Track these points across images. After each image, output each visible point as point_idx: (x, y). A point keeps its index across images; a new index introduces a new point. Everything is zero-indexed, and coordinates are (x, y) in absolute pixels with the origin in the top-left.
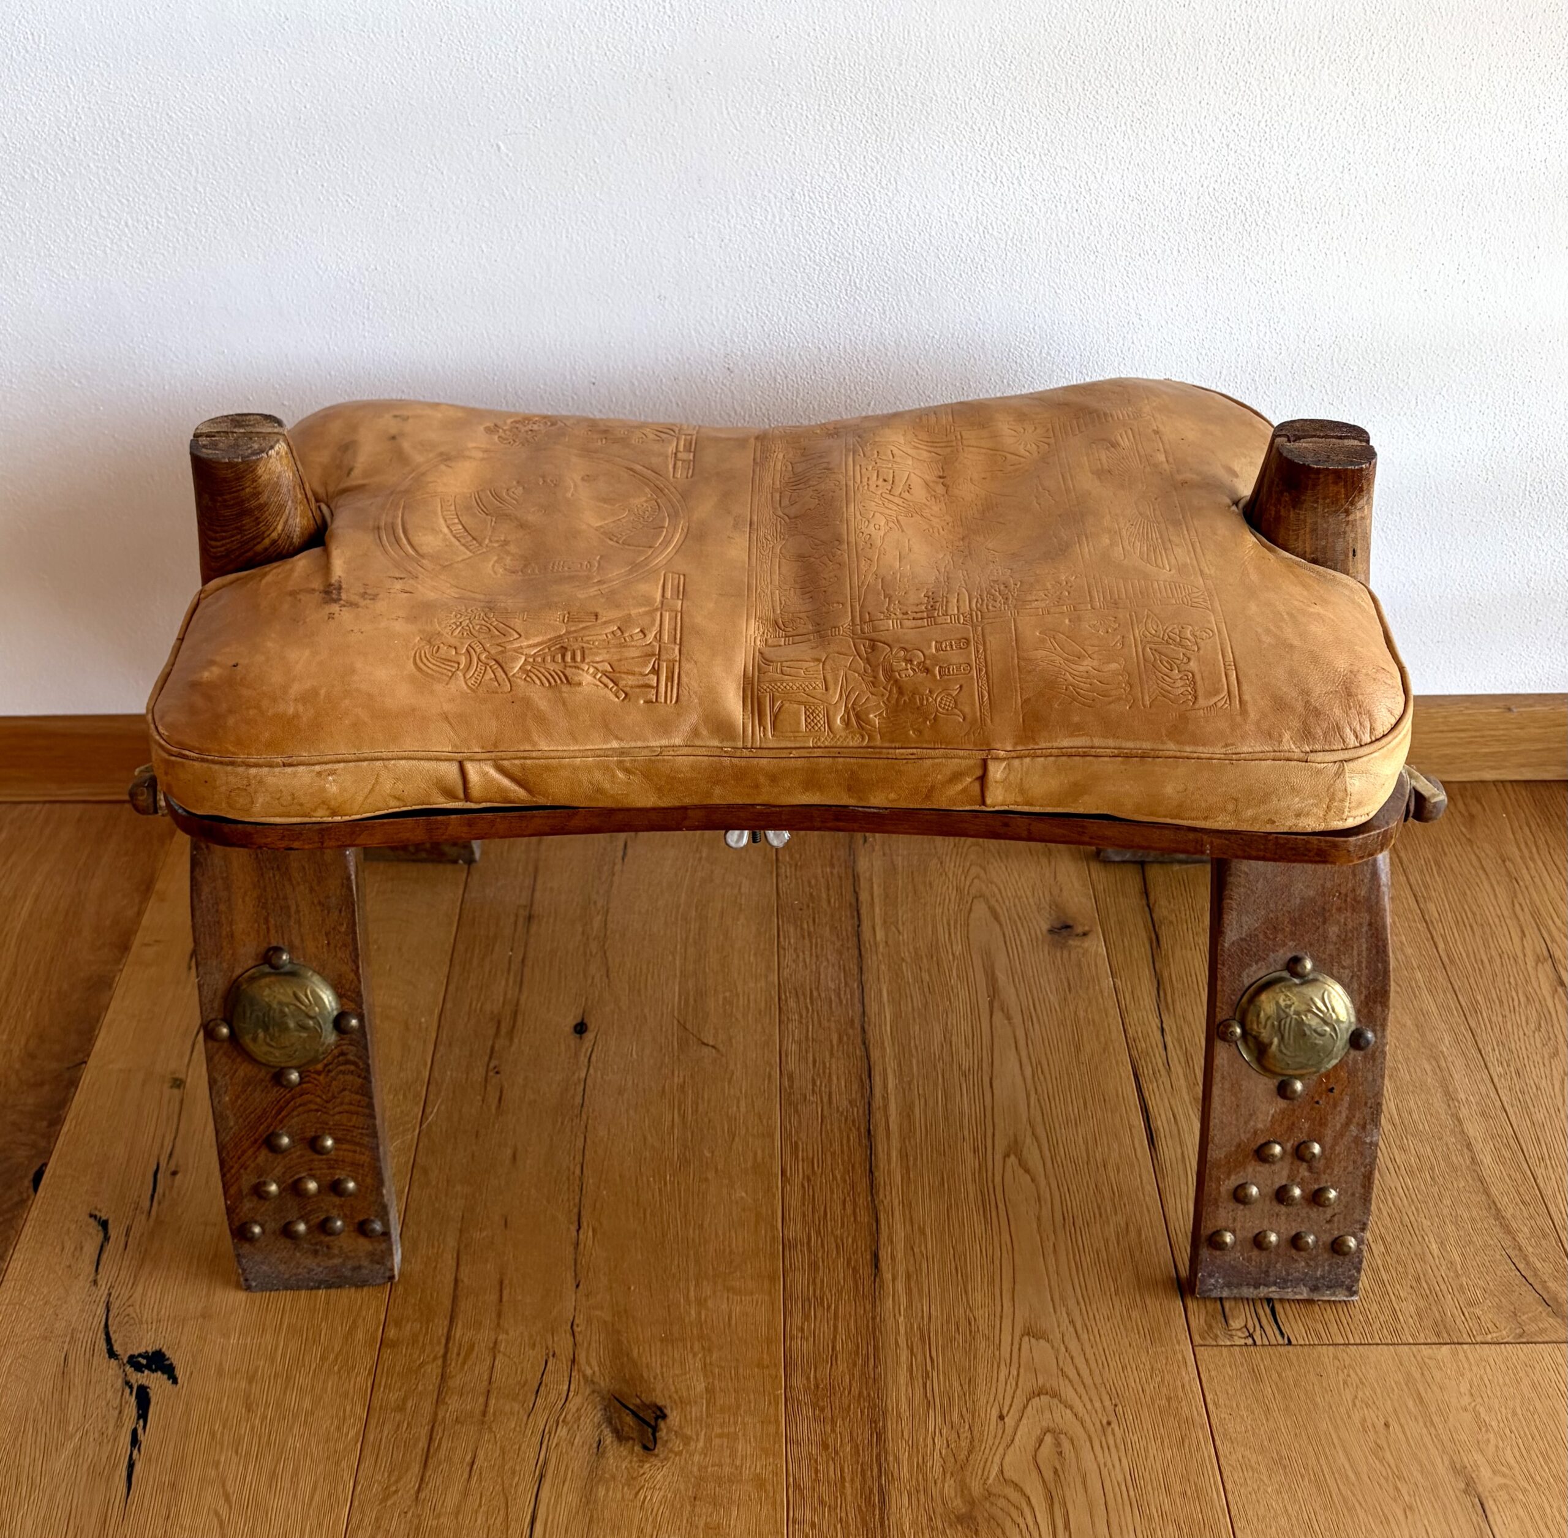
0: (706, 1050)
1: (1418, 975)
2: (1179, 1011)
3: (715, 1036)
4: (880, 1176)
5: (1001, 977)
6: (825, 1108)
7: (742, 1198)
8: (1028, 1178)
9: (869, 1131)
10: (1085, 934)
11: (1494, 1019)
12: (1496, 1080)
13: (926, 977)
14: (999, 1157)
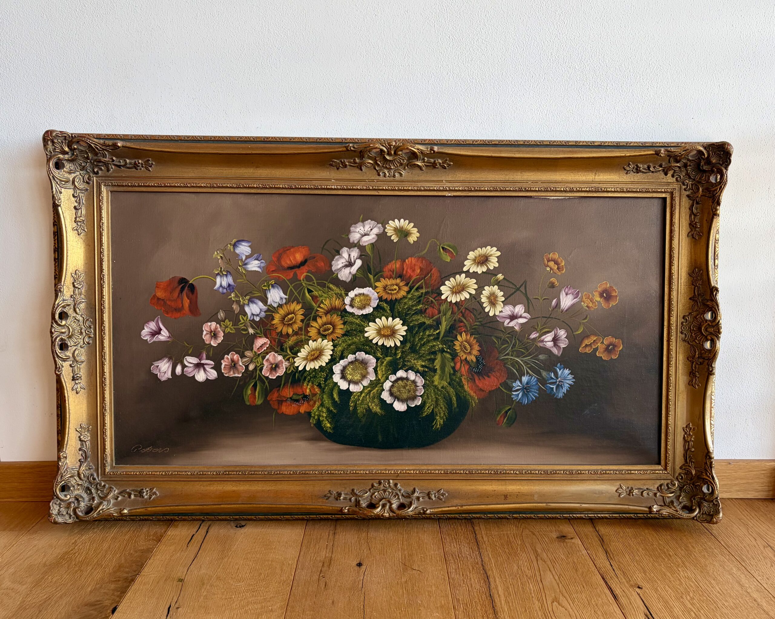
0: (415, 571)
1: (716, 551)
2: (617, 560)
3: (419, 566)
4: (498, 608)
5: (539, 551)
6: (470, 589)
7: (437, 615)
8: (564, 609)
9: (490, 595)
10: (572, 538)
11: (752, 563)
12: (759, 581)
13: (507, 551)
14: (549, 602)
